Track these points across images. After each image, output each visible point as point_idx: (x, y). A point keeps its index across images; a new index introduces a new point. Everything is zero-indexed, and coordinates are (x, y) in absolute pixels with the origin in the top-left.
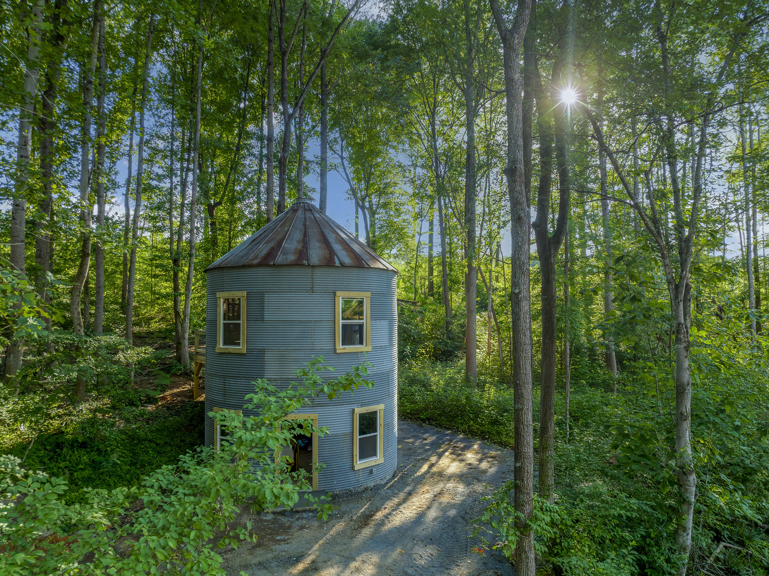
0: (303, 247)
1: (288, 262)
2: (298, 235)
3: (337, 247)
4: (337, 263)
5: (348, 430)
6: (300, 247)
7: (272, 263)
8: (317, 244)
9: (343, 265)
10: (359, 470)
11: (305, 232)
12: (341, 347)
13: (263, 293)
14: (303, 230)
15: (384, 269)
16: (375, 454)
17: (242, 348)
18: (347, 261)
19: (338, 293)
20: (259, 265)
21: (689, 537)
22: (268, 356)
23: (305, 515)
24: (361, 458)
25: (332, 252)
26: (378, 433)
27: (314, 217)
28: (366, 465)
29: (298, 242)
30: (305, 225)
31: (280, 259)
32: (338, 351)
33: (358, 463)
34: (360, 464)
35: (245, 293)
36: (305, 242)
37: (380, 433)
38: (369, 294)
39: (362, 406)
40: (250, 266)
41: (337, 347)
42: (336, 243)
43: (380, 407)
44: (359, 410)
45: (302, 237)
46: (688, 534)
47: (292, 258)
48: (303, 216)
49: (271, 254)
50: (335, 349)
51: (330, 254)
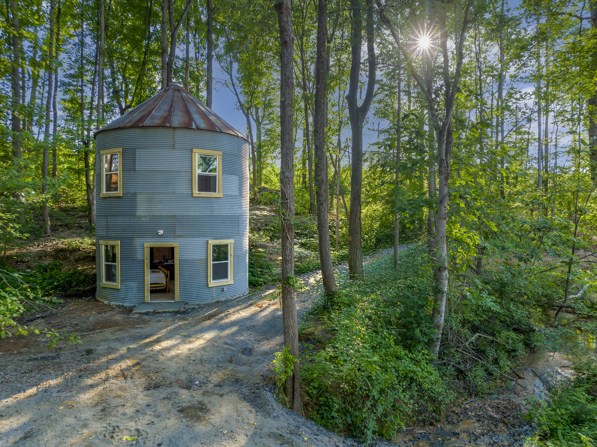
0: (168, 115)
1: (154, 124)
2: (166, 107)
3: (196, 117)
4: (194, 126)
5: (203, 257)
6: (165, 115)
7: (141, 125)
8: (180, 113)
9: (198, 129)
10: (212, 287)
11: (172, 105)
12: (197, 192)
13: (135, 149)
14: (171, 104)
15: (235, 135)
16: (226, 277)
17: (119, 192)
18: (202, 125)
19: (194, 150)
20: (132, 127)
21: (443, 318)
22: (140, 198)
23: (163, 315)
24: (214, 279)
25: (191, 119)
26: (229, 261)
27: (182, 95)
28: (219, 284)
29: (165, 111)
30: (172, 100)
31: (147, 122)
32: (194, 195)
33: (212, 282)
34: (212, 283)
35: (121, 150)
36: (170, 112)
37: (230, 261)
38: (221, 153)
39: (215, 239)
40: (124, 128)
41: (194, 192)
42: (196, 113)
43: (230, 242)
44: (212, 242)
45: (169, 108)
46: (441, 316)
47: (157, 122)
48: (172, 94)
49: (142, 119)
50: (192, 194)
51: (189, 120)
